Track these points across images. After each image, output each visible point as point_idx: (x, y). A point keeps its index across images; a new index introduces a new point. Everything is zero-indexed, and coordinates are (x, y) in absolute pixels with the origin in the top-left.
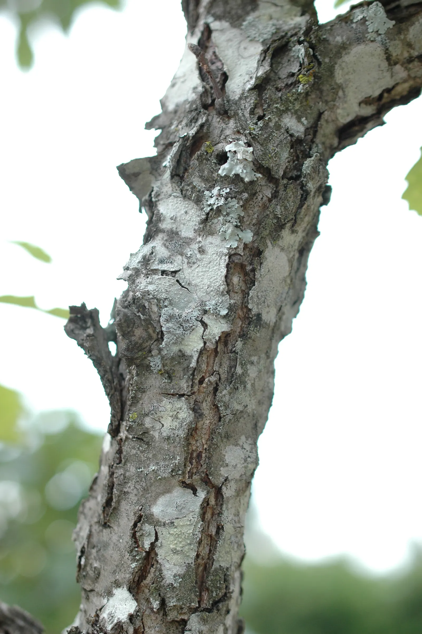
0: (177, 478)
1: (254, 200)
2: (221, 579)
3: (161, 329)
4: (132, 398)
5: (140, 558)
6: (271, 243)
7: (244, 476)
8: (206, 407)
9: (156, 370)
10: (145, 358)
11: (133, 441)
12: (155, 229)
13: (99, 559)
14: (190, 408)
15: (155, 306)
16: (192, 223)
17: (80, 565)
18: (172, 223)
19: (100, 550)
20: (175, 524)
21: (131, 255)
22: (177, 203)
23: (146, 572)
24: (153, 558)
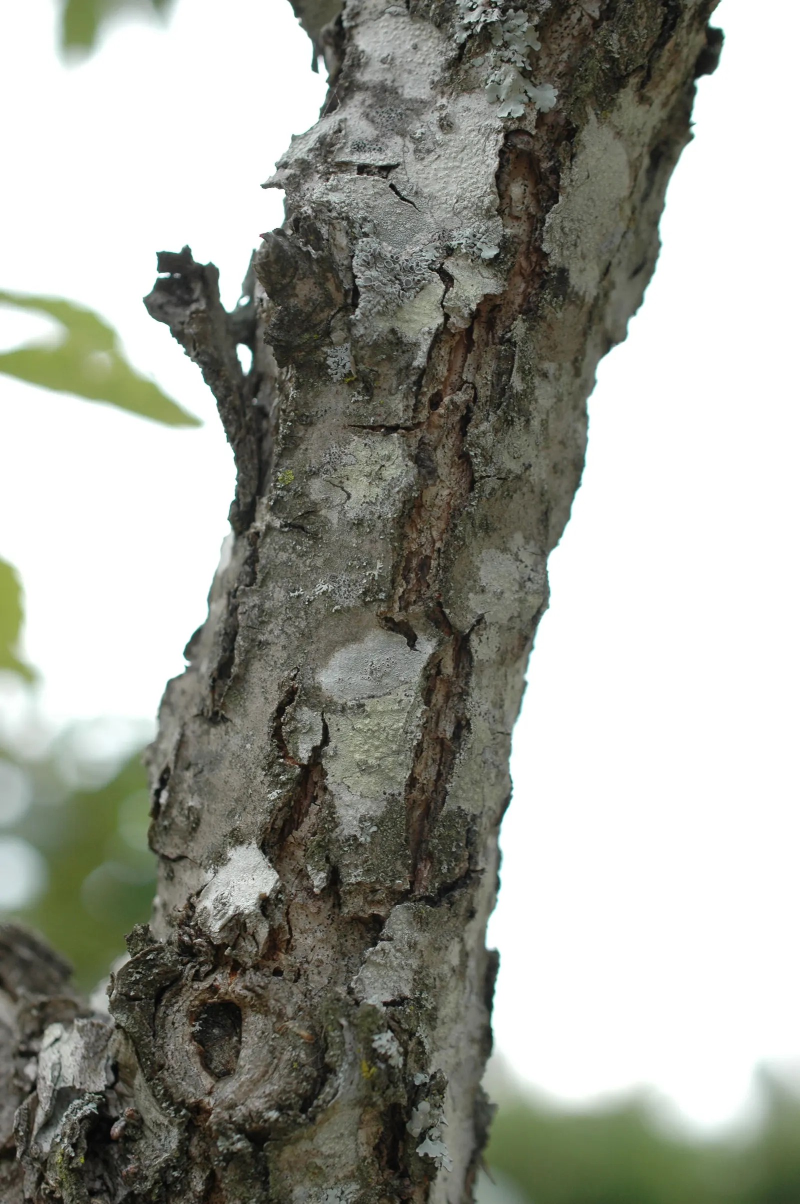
0: (376, 607)
1: (563, 22)
2: (459, 837)
3: (354, 282)
4: (284, 438)
5: (288, 779)
6: (597, 114)
7: (518, 619)
8: (442, 458)
9: (339, 374)
10: (317, 348)
11: (283, 532)
12: (347, 84)
13: (197, 790)
14: (411, 457)
15: (343, 234)
16: (425, 70)
17: (157, 805)
18: (384, 69)
19: (201, 771)
20: (368, 709)
21: (294, 138)
22: (396, 29)
23: (300, 813)
24: (316, 783)
